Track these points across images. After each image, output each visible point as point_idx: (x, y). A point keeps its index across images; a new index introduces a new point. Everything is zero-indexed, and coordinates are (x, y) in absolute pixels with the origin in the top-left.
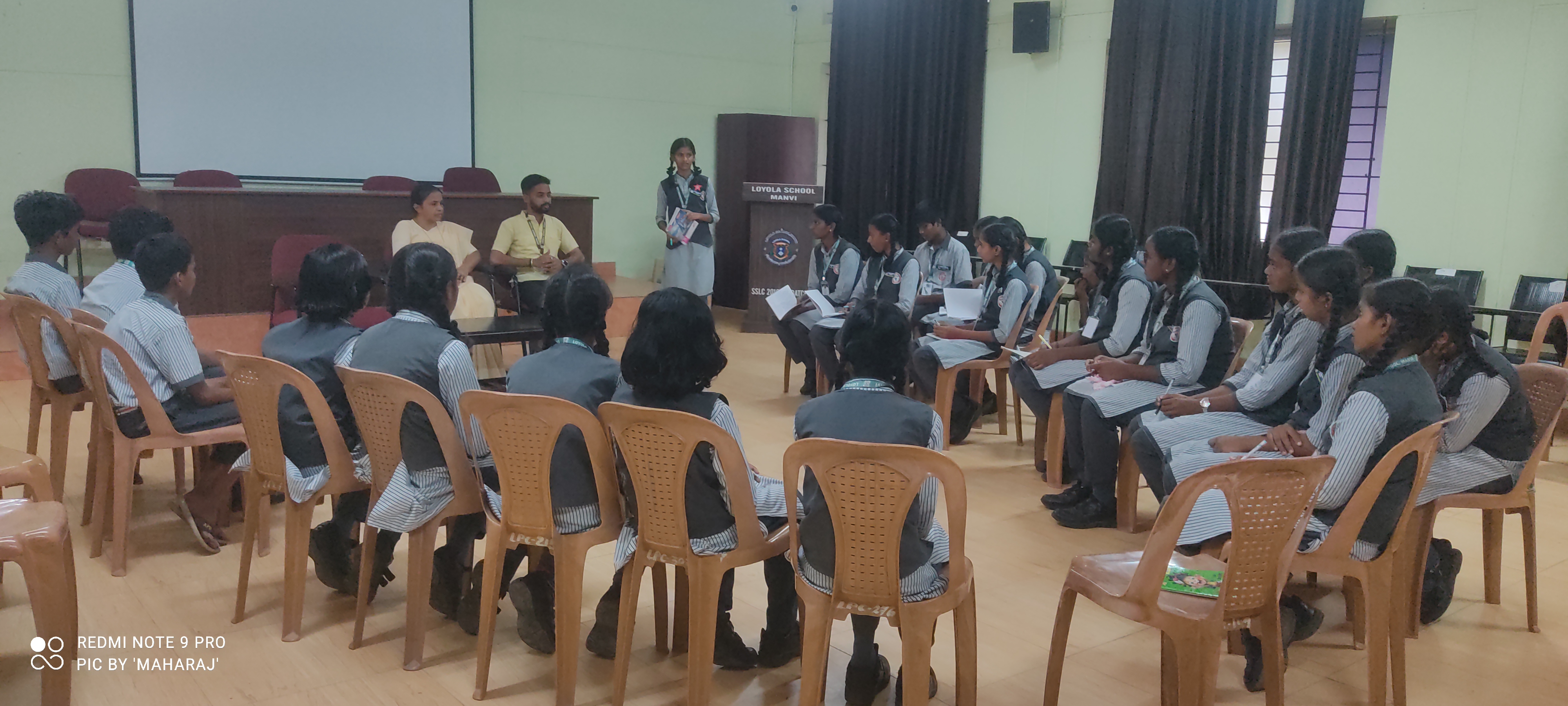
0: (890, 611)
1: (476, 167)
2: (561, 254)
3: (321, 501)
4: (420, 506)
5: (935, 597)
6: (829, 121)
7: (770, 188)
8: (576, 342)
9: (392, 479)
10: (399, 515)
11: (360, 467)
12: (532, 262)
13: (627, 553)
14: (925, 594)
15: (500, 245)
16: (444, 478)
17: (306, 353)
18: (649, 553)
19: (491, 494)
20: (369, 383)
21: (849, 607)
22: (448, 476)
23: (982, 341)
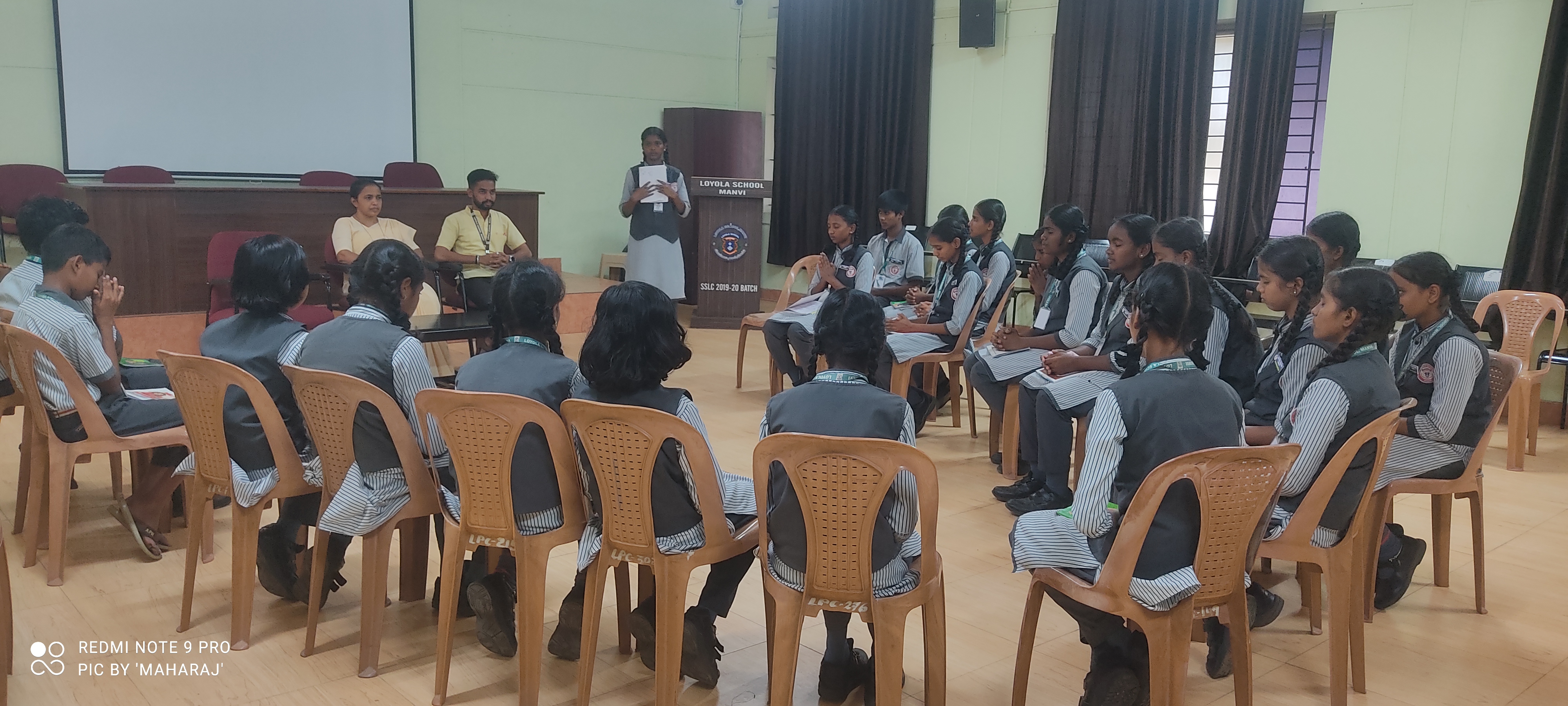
0: (862, 606)
1: (418, 162)
2: (507, 249)
3: (269, 505)
4: (374, 509)
5: (906, 592)
6: (775, 115)
7: (719, 183)
8: (529, 341)
9: (345, 481)
10: (352, 518)
11: (310, 470)
12: (478, 259)
13: (590, 553)
14: (897, 588)
15: (445, 241)
16: (399, 479)
17: (248, 353)
18: (614, 553)
19: (449, 495)
20: (319, 383)
21: (820, 603)
22: (403, 477)
23: (936, 334)
